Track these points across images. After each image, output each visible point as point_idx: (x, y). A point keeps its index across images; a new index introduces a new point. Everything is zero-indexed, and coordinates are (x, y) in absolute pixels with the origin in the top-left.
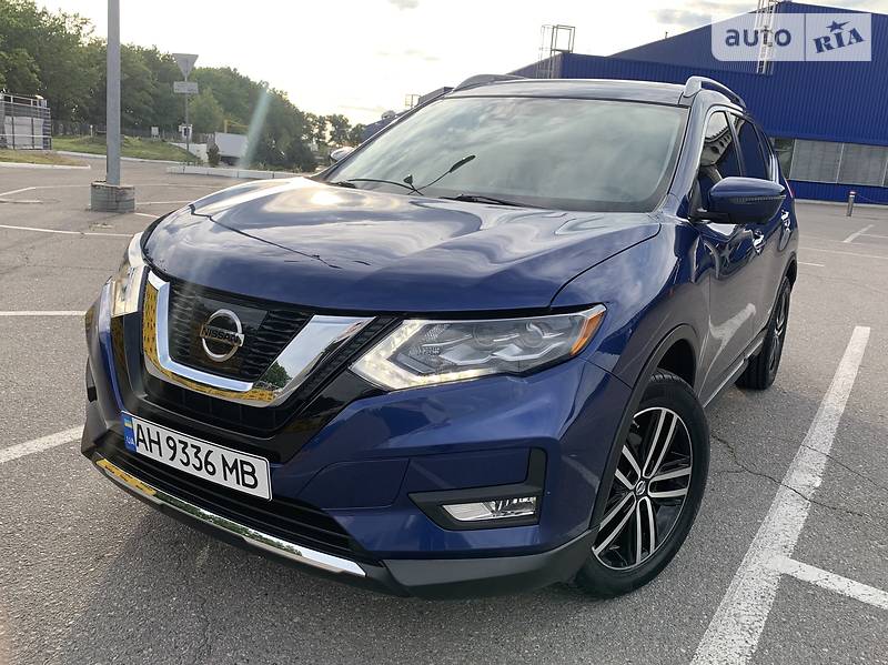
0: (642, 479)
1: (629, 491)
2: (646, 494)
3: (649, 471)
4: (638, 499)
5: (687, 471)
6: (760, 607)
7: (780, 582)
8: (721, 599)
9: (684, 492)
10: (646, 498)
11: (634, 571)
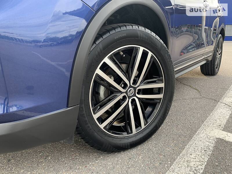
0: (130, 87)
1: (122, 93)
2: (135, 95)
3: (135, 82)
4: (129, 98)
5: (162, 85)
6: (203, 157)
7: (216, 143)
8: (181, 152)
9: (161, 96)
10: (135, 98)
11: (132, 137)
